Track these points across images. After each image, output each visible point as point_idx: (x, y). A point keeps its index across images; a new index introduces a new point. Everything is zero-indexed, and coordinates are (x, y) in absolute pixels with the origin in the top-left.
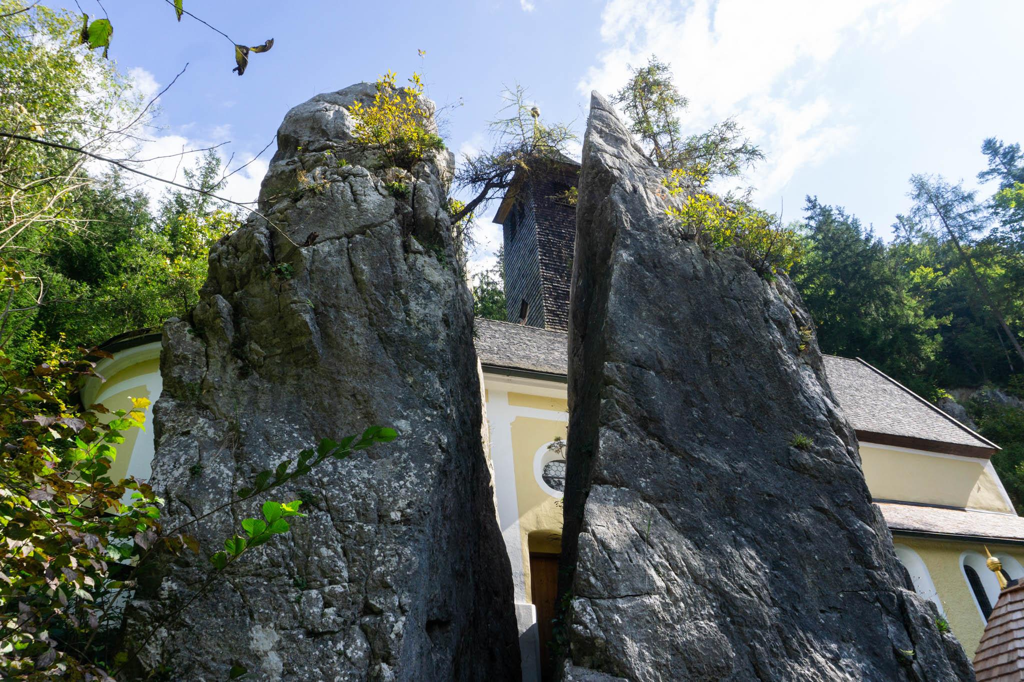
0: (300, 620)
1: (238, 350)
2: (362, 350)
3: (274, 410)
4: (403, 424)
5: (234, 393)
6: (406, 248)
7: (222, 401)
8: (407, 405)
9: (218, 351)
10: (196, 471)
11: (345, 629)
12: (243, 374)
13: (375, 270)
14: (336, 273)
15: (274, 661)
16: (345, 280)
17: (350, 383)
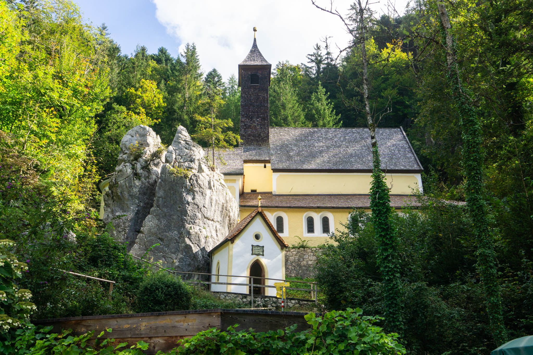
0: (118, 231)
1: (113, 198)
2: (127, 197)
3: (117, 207)
4: (132, 207)
5: (113, 205)
6: (134, 179)
7: (111, 206)
8: (133, 204)
9: (110, 199)
10: (108, 216)
11: (122, 231)
12: (113, 201)
13: (129, 184)
14: (123, 186)
15: (116, 234)
16: (125, 187)
17: (126, 202)
